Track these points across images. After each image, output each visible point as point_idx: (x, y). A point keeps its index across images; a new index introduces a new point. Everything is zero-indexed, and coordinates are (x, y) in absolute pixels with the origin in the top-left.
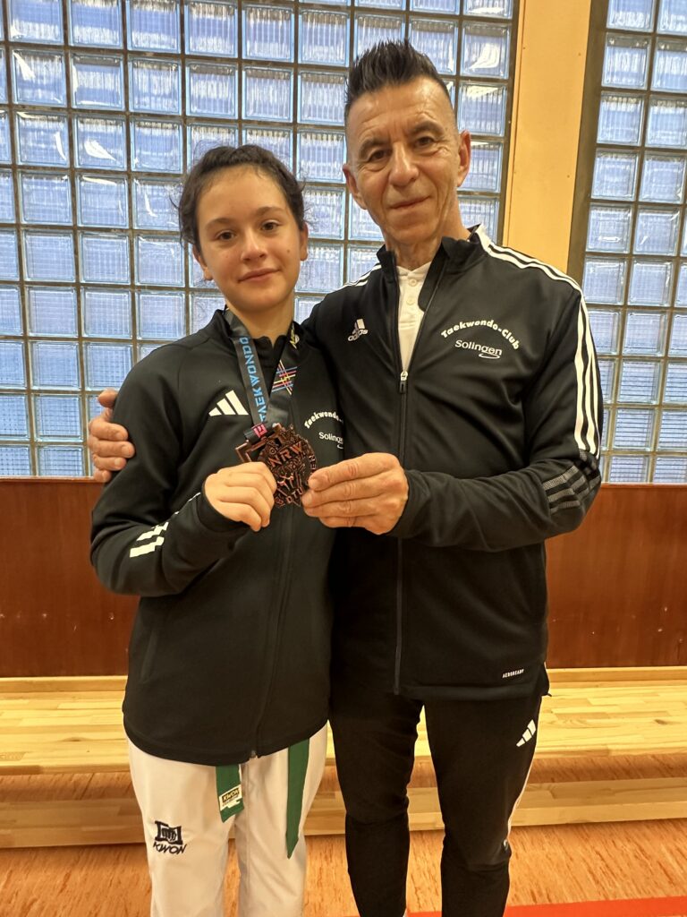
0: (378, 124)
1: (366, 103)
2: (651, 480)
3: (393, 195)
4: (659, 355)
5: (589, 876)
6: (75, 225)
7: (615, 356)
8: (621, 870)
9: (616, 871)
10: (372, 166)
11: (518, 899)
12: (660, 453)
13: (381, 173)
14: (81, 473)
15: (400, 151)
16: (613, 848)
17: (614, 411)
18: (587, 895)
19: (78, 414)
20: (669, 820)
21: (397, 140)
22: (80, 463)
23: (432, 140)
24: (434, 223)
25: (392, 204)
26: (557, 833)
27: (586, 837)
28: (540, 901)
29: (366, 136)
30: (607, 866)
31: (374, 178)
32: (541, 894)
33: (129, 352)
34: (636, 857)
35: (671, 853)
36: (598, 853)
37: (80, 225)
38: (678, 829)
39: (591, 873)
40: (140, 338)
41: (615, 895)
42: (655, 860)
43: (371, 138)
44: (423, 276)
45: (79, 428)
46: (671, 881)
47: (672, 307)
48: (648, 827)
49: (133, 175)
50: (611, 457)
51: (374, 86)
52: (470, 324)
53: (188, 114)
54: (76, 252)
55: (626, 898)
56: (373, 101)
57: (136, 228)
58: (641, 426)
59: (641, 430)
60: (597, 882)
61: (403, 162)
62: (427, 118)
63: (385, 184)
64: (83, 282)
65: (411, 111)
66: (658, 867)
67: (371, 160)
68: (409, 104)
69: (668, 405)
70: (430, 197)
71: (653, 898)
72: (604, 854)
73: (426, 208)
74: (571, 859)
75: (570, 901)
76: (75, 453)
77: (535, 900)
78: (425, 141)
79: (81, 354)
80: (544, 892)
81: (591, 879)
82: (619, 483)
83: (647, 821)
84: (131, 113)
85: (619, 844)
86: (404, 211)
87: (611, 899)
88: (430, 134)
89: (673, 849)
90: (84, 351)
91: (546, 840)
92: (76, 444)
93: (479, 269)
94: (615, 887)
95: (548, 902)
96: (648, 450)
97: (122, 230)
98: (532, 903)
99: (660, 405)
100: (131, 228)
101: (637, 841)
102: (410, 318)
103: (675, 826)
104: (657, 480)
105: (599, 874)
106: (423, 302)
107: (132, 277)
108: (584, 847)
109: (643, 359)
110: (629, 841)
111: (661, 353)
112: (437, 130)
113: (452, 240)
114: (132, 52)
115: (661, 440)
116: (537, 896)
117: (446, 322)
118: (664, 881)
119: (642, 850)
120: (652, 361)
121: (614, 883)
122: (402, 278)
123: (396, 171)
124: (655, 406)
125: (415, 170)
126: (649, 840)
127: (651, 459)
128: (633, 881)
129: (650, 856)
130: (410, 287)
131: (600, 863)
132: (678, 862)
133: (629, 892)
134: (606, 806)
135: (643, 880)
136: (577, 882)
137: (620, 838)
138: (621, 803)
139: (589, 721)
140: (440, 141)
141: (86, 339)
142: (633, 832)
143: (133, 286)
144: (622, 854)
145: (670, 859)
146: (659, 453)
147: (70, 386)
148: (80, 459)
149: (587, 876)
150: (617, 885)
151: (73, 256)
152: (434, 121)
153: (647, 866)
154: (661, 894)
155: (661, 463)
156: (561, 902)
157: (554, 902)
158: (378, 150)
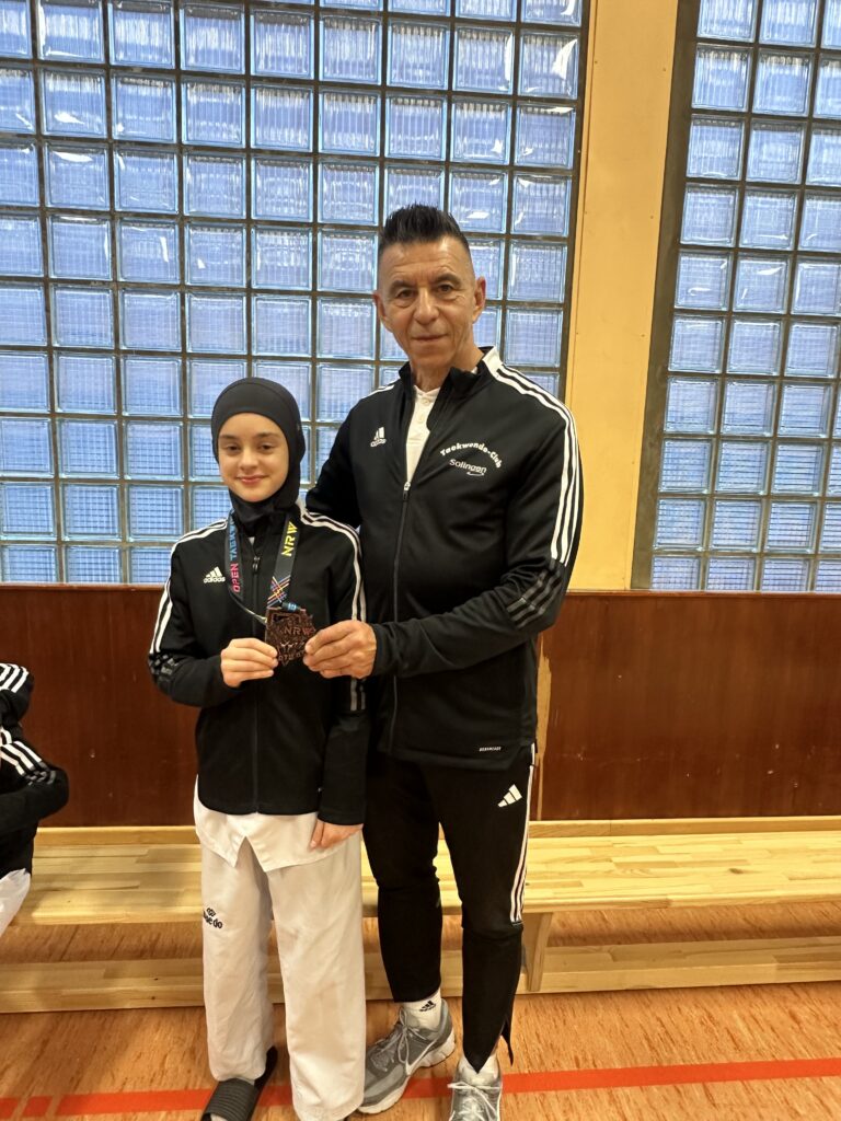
0: (407, 271)
1: (397, 251)
2: (758, 588)
3: (416, 329)
4: (768, 434)
5: (644, 1042)
6: (47, 276)
7: (711, 436)
8: (682, 1036)
9: (677, 1037)
10: (401, 302)
11: (559, 1065)
12: (770, 554)
13: (405, 310)
14: (54, 578)
15: (424, 293)
16: (677, 1014)
17: (711, 502)
18: (639, 1060)
19: (50, 506)
20: (749, 986)
21: (423, 286)
22: (53, 566)
23: (452, 288)
24: (448, 357)
25: (415, 336)
26: (616, 999)
27: (647, 1002)
28: (583, 1066)
29: (397, 277)
30: (667, 1032)
31: (402, 314)
32: (586, 1060)
33: (113, 431)
34: (702, 1023)
35: (744, 1019)
36: (658, 1019)
37: (53, 277)
38: (757, 995)
39: (648, 1039)
40: (127, 414)
41: (669, 1060)
42: (723, 1027)
43: (400, 280)
44: (434, 398)
45: (51, 523)
46: (737, 1047)
47: (782, 376)
48: (722, 993)
49: (117, 216)
50: (707, 560)
51: (406, 240)
52: (465, 446)
53: (184, 141)
54: (47, 310)
55: (682, 1063)
56: (404, 251)
57: (121, 280)
58: (746, 520)
59: (745, 526)
60: (652, 1048)
61: (426, 304)
62: (448, 271)
63: (411, 319)
64: (57, 345)
65: (435, 264)
66: (726, 1034)
67: (399, 296)
68: (433, 258)
69: (778, 496)
70: (447, 335)
71: (712, 1064)
72: (665, 1019)
73: (443, 342)
74: (627, 1026)
75: (618, 1066)
76: (47, 554)
77: (578, 1065)
78: (445, 288)
79: (55, 433)
80: (590, 1058)
81: (646, 1046)
82: (718, 591)
83: (721, 987)
84: (115, 141)
85: (685, 1010)
86: (425, 344)
87: (665, 1064)
88: (449, 283)
89: (747, 1014)
90: (58, 429)
91: (601, 1006)
92: (48, 542)
93: (484, 393)
94: (672, 1053)
95: (592, 1067)
96: (755, 550)
97: (104, 282)
98: (576, 1069)
99: (769, 496)
100: (115, 281)
101: (707, 1008)
102: (418, 435)
103: (753, 991)
104: (764, 587)
105: (656, 1040)
106: (432, 422)
107: (117, 340)
108: (643, 1012)
109: (746, 439)
110: (696, 1006)
111: (770, 431)
112: (456, 281)
113: (459, 371)
114: (115, 67)
115: (770, 538)
116: (581, 1062)
117: (446, 443)
118: (728, 1046)
119: (710, 1017)
120: (757, 442)
121: (671, 1049)
122: (419, 396)
123: (420, 312)
124: (763, 496)
125: (436, 312)
126: (720, 1006)
127: (758, 562)
128: (694, 1047)
129: (718, 1023)
130: (423, 406)
131: (659, 1029)
132: (749, 1029)
133: (687, 1058)
134: (673, 969)
135: (705, 1046)
136: (630, 1048)
137: (686, 1005)
138: (691, 965)
139: (652, 870)
140: (458, 290)
141: (59, 414)
142: (702, 997)
143: (117, 350)
144: (687, 1021)
145: (741, 1025)
146: (767, 555)
147: (42, 472)
148: (53, 560)
149: (641, 1043)
150: (675, 1051)
151: (44, 313)
152: (453, 273)
153: (712, 1032)
154: (723, 1060)
155: (770, 568)
156: (607, 1067)
157: (600, 1067)
158: (407, 290)
